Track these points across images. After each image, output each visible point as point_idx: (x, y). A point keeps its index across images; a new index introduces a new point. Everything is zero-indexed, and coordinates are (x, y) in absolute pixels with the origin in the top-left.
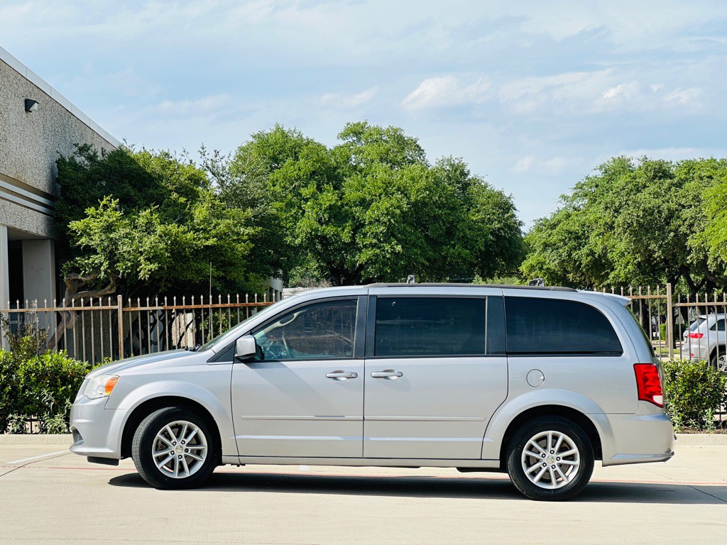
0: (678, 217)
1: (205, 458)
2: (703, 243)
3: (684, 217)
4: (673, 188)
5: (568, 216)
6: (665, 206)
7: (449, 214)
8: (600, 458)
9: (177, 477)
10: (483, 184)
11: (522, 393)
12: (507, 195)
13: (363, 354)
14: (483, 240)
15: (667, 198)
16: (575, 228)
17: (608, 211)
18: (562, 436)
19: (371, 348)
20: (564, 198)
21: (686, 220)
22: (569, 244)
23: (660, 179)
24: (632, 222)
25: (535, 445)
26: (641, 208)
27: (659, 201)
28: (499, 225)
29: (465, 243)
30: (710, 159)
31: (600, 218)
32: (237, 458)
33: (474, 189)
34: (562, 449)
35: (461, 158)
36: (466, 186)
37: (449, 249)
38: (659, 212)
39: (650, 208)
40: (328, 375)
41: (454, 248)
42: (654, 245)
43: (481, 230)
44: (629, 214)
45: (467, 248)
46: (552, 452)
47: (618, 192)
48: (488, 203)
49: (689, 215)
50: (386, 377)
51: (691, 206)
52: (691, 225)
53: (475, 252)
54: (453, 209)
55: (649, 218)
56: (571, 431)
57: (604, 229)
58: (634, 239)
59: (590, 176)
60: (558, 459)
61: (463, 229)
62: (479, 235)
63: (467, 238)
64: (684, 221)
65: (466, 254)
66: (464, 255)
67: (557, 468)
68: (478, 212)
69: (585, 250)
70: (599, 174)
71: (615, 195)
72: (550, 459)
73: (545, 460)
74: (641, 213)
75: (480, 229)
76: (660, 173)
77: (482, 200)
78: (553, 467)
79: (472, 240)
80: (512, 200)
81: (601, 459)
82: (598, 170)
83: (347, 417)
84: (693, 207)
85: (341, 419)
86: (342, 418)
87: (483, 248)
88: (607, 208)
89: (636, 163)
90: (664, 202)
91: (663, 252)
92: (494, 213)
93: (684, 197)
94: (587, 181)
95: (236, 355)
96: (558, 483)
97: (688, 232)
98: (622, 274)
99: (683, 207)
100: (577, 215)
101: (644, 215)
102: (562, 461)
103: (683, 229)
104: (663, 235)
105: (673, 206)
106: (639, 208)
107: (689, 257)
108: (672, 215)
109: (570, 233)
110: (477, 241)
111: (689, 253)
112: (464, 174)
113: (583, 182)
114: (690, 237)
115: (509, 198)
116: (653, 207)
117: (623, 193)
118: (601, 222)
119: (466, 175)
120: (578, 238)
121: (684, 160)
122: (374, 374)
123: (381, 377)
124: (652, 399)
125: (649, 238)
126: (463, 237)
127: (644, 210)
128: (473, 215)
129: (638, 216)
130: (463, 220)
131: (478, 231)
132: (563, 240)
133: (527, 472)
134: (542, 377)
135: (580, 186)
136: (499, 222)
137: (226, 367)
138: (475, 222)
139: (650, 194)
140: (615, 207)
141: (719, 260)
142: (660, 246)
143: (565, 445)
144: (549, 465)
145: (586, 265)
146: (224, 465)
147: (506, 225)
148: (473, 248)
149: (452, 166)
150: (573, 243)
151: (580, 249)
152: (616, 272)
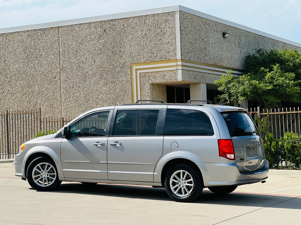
1: (55, 178)
9: (43, 186)
11: (169, 153)
13: (108, 135)
18: (186, 172)
19: (111, 132)
25: (176, 176)
32: (64, 178)
34: (186, 179)
40: (94, 144)
46: (183, 180)
73: (180, 183)
85: (99, 163)
102: (186, 184)
122: (111, 143)
123: (114, 145)
124: (226, 156)
133: (172, 189)
134: (177, 146)
137: (60, 140)
144: (182, 186)
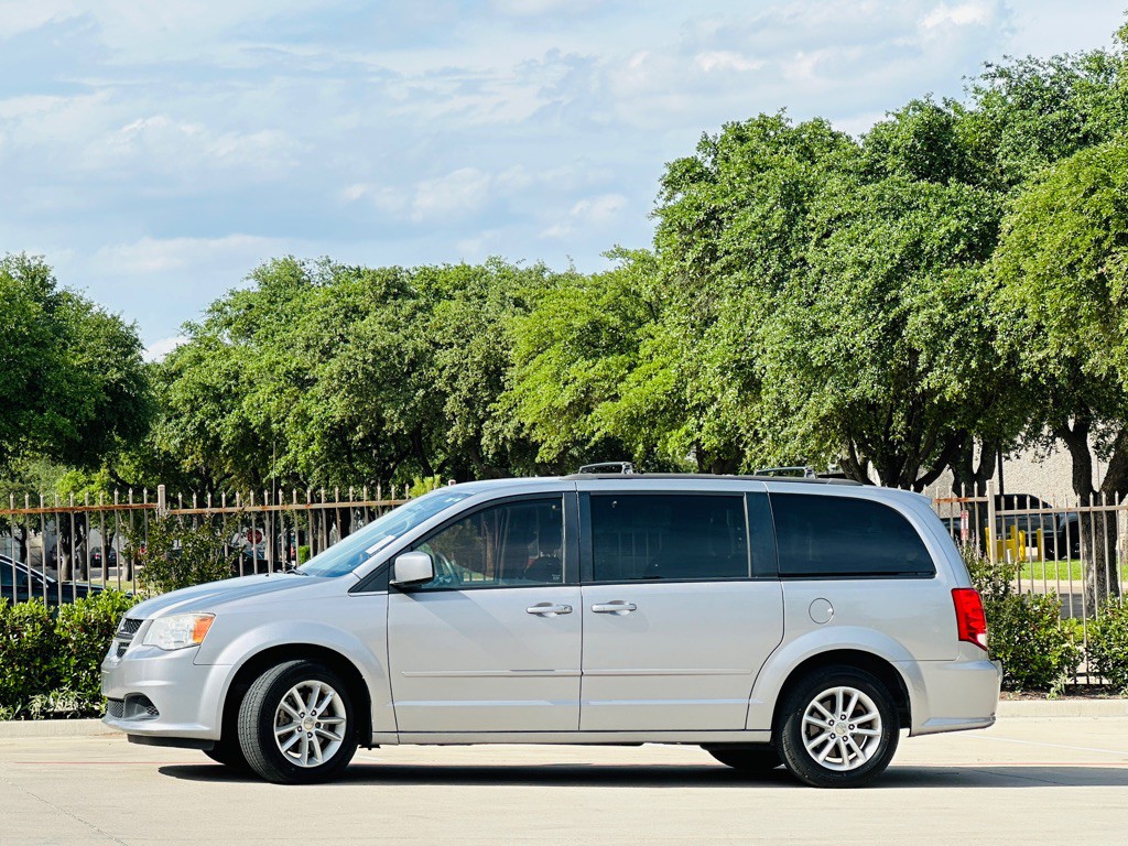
0: (431, 364)
1: (342, 736)
2: (510, 409)
3: (440, 363)
4: (419, 314)
5: (200, 359)
6: (409, 345)
7: (35, 355)
8: (908, 725)
9: (306, 765)
10: (83, 303)
11: (803, 634)
12: (128, 323)
13: (577, 579)
14: (94, 400)
15: (409, 331)
16: (214, 379)
17: (311, 352)
18: (857, 694)
19: (588, 569)
20: (190, 327)
21: (444, 368)
22: (204, 408)
23: (395, 299)
24: (355, 371)
25: (821, 708)
26: (370, 347)
27: (398, 337)
28: (118, 375)
29: (62, 404)
30: (459, 264)
31: (278, 363)
32: (396, 735)
33: (66, 310)
34: (856, 714)
35: (43, 257)
36: (51, 305)
37: (33, 416)
38: (400, 354)
39: (383, 348)
40: (530, 610)
41: (41, 415)
42: (391, 411)
43: (88, 383)
44: (350, 358)
45: (64, 416)
46: (843, 718)
47: (327, 320)
48: (98, 337)
49: (449, 361)
50: (613, 612)
51: (451, 345)
52: (454, 378)
53: (79, 422)
54: (41, 345)
55: (383, 364)
56: (870, 686)
57: (286, 382)
58: (356, 399)
59: (239, 290)
60: (851, 727)
61: (57, 381)
62: (86, 392)
63: (66, 397)
64: (441, 370)
65: (65, 426)
66: (60, 427)
67: (851, 741)
68: (82, 351)
69: (232, 418)
70: (254, 286)
71: (323, 325)
72: (839, 727)
73: (833, 729)
74: (370, 357)
75: (86, 382)
76: (394, 289)
77: (86, 330)
78: (845, 738)
79: (73, 400)
80: (137, 330)
81: (910, 727)
82: (252, 280)
83: (558, 672)
84: (455, 347)
85: (548, 674)
86: (552, 673)
87: (93, 416)
88: (308, 347)
89: (312, 269)
90: (406, 338)
91: (407, 424)
92: (108, 355)
93: (441, 329)
94: (231, 298)
95: (391, 582)
96: (851, 761)
97: (449, 389)
98: (301, 459)
99: (436, 345)
100: (213, 358)
101: (374, 360)
102: (856, 730)
103: (439, 384)
104: (407, 394)
105: (422, 345)
106: (365, 347)
107: (449, 433)
108: (419, 360)
109: (205, 388)
110: (83, 402)
111: (449, 425)
112: (45, 285)
113: (224, 300)
114: (451, 398)
115: (132, 328)
116: (389, 346)
117: (335, 322)
118: (281, 369)
119: (52, 286)
120: (218, 398)
121: (418, 267)
122: (595, 608)
123: (606, 612)
124: (975, 638)
125: (382, 399)
126: (58, 395)
127: (373, 352)
128: (74, 357)
129: (365, 362)
130: (57, 366)
131: (84, 384)
132: (191, 400)
133: (809, 747)
134: (830, 610)
135: (219, 309)
136: (119, 369)
137: (379, 599)
138: (79, 369)
139: (380, 323)
140: (323, 344)
141: (501, 436)
142: (403, 413)
143: (860, 707)
144: (839, 737)
145: (230, 445)
146: (377, 746)
147: (129, 374)
148: (75, 414)
149: (25, 269)
150: (209, 407)
151: (223, 417)
152: (290, 456)
